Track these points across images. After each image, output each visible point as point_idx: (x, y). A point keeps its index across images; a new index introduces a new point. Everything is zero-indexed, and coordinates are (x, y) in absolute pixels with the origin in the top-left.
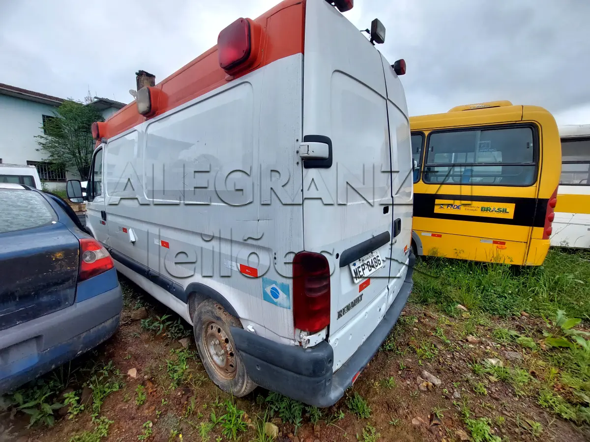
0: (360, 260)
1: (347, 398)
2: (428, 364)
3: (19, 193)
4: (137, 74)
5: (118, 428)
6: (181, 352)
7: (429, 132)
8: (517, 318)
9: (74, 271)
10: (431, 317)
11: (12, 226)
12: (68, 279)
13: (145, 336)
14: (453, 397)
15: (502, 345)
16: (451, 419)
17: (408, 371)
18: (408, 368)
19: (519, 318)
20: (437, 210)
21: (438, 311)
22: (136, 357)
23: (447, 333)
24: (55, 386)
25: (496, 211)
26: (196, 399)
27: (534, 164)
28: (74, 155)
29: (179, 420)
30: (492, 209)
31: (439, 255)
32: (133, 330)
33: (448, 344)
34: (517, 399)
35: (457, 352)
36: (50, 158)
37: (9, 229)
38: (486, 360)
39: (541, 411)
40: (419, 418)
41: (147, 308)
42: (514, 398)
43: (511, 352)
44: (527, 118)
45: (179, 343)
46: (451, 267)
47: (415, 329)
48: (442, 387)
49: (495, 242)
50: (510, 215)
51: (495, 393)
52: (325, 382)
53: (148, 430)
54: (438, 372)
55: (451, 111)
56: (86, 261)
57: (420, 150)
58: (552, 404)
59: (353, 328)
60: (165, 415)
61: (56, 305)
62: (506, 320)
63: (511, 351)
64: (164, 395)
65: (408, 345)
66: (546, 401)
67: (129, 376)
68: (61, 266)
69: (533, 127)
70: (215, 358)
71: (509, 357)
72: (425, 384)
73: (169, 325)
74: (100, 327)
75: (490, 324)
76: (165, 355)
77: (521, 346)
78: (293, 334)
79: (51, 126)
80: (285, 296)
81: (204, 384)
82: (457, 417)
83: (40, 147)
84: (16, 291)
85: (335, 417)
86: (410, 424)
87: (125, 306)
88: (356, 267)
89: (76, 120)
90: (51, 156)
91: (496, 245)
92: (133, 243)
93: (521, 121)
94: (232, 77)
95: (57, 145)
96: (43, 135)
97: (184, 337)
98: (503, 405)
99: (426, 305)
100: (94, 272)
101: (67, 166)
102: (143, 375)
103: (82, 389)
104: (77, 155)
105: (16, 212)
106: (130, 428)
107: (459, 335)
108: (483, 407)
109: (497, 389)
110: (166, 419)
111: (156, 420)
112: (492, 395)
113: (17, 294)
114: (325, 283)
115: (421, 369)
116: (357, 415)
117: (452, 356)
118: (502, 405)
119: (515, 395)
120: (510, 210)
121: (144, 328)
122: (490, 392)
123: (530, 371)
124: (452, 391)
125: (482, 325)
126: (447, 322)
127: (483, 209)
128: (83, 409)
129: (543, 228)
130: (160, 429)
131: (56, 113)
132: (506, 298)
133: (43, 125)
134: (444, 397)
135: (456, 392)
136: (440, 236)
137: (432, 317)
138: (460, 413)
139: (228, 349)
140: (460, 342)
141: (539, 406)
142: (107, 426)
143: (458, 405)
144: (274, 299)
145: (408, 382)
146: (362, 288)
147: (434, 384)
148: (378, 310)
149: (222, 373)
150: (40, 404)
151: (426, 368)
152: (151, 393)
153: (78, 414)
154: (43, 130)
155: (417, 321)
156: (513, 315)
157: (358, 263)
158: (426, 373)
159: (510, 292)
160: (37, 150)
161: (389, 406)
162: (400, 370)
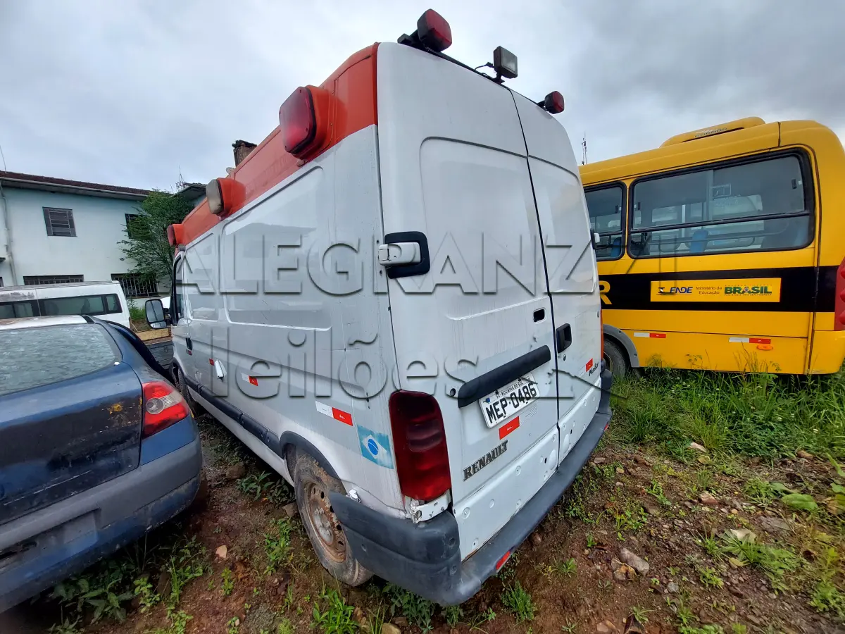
0: (497, 393)
1: (504, 590)
2: (633, 538)
3: (78, 328)
4: (233, 145)
5: (198, 626)
6: (284, 522)
7: (632, 180)
8: (790, 462)
9: (136, 425)
10: (645, 464)
11: (67, 372)
12: (128, 437)
13: (241, 502)
14: (666, 591)
15: (759, 507)
16: (660, 624)
17: (600, 549)
18: (600, 545)
19: (794, 462)
20: (655, 297)
21: (660, 454)
22: (228, 530)
23: (669, 488)
24: (128, 570)
25: (749, 292)
26: (297, 588)
27: (806, 212)
28: (165, 261)
29: (272, 617)
30: (743, 288)
31: (664, 366)
32: (228, 494)
33: (668, 506)
34: (775, 597)
35: (680, 519)
36: (138, 268)
37: (65, 377)
38: (726, 532)
39: (815, 616)
40: (608, 623)
41: (247, 462)
42: (770, 595)
43: (773, 519)
44: (788, 141)
45: (284, 510)
46: (684, 383)
47: (618, 483)
48: (651, 574)
49: (752, 341)
50: (775, 297)
51: (737, 585)
52: (448, 570)
53: (234, 629)
54: (646, 552)
55: (666, 144)
56: (153, 411)
57: (620, 209)
58: (836, 606)
59: (494, 490)
60: (256, 609)
61: (118, 469)
62: (771, 465)
63: (774, 516)
64: (258, 583)
65: (604, 508)
66: (825, 601)
67: (218, 555)
68: (120, 420)
69: (800, 155)
70: (322, 531)
71: (768, 527)
72: (623, 569)
73: (271, 486)
74: (172, 494)
75: (743, 472)
76: (264, 528)
77: (790, 509)
78: (401, 504)
79: (136, 227)
80: (385, 451)
81: (309, 567)
82: (669, 623)
83: (125, 255)
84: (68, 455)
85: (482, 618)
86: (595, 631)
87: (221, 460)
88: (491, 403)
89: (164, 216)
90: (138, 265)
91: (756, 345)
92: (221, 378)
93: (779, 147)
94: (301, 162)
95: (144, 250)
96: (127, 239)
97: (290, 503)
98: (749, 606)
99: (642, 444)
100: (163, 424)
101: (157, 276)
102: (234, 554)
103: (160, 573)
104: (169, 260)
105: (72, 355)
106: (212, 627)
107: (689, 491)
108: (714, 608)
109: (741, 578)
110: (257, 616)
111: (244, 616)
112: (732, 588)
113: (69, 459)
114: (435, 432)
115: (620, 546)
116: (515, 615)
117: (671, 525)
118: (746, 604)
119: (771, 590)
120: (774, 289)
121: (241, 490)
122: (729, 584)
123: (803, 550)
124: (665, 582)
125: (728, 475)
126: (671, 472)
127: (727, 291)
128: (158, 599)
129: (832, 314)
130: (248, 628)
131: (140, 209)
132: (772, 429)
133: (126, 228)
134: (652, 590)
135: (672, 583)
136: (663, 336)
137: (647, 463)
138: (675, 616)
139: (334, 521)
140: (687, 503)
141: (812, 609)
142: (184, 623)
143: (674, 603)
144: (374, 456)
145: (599, 567)
146: (504, 432)
147: (636, 570)
148: (542, 460)
149: (333, 552)
150: (105, 593)
151: (629, 545)
152: (241, 580)
153: (152, 607)
154: (127, 234)
155: (623, 471)
156: (784, 456)
157: (494, 398)
158: (626, 553)
159: (780, 419)
160: (122, 259)
161: (564, 604)
162: (588, 548)
